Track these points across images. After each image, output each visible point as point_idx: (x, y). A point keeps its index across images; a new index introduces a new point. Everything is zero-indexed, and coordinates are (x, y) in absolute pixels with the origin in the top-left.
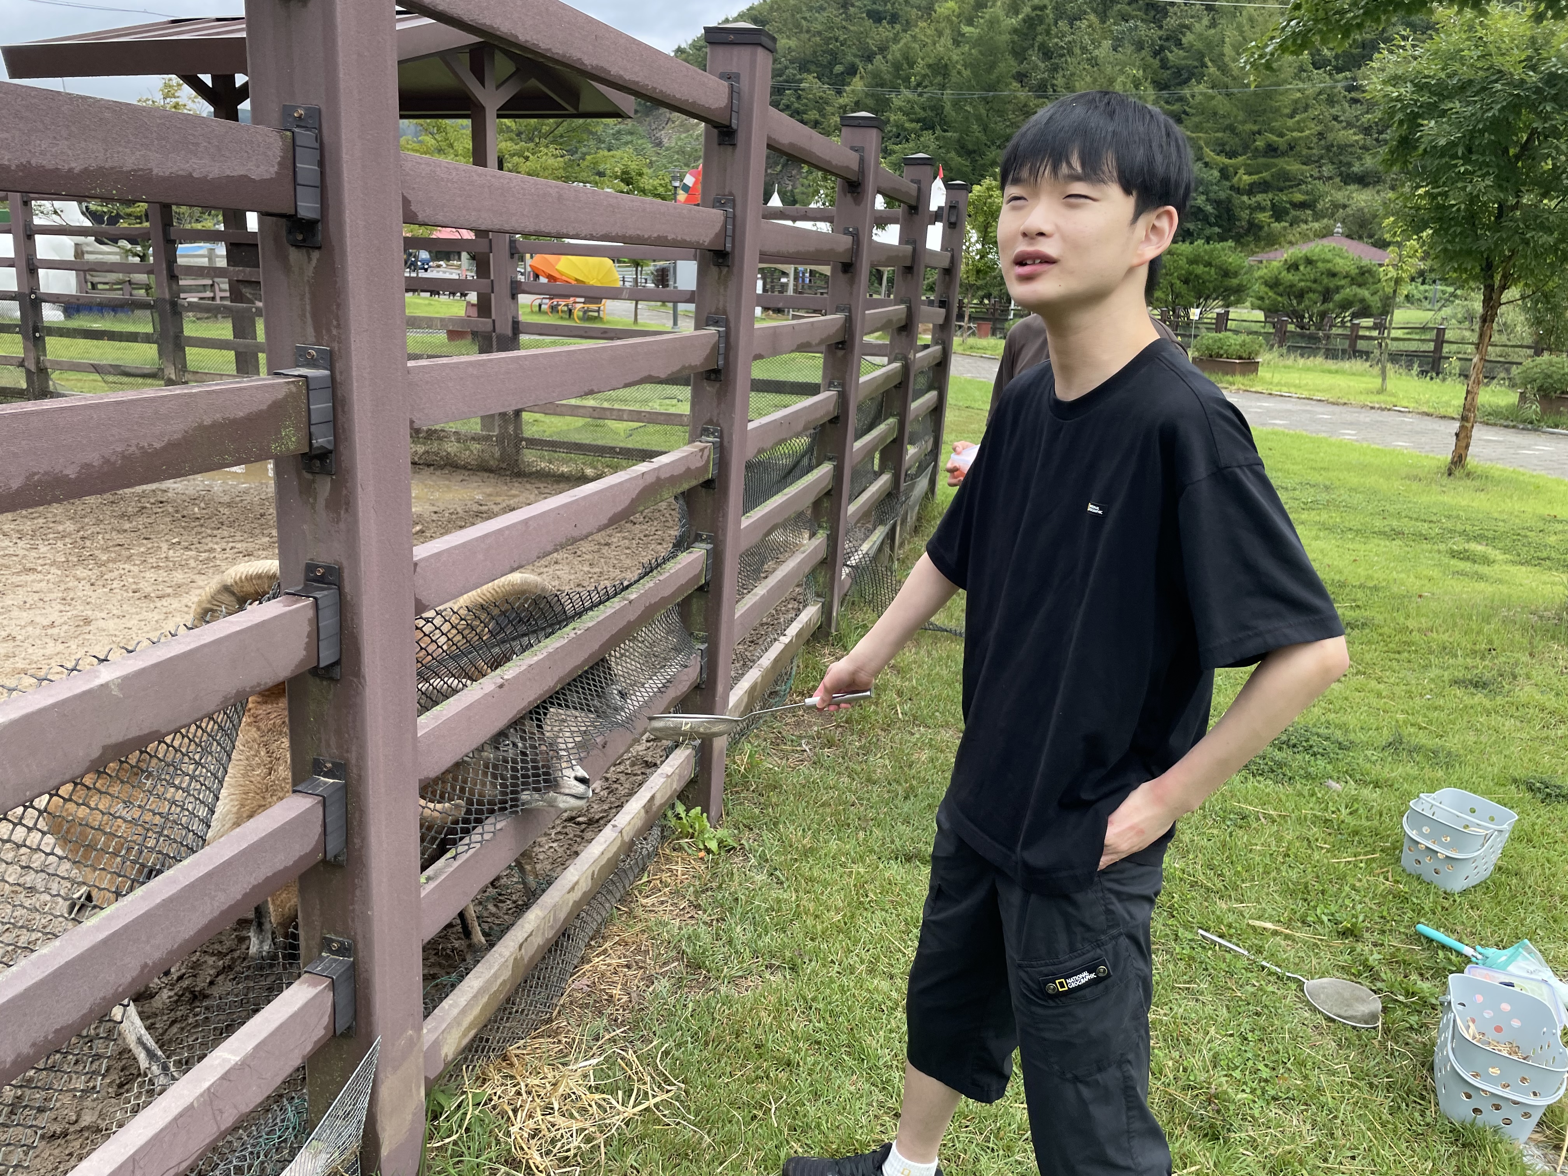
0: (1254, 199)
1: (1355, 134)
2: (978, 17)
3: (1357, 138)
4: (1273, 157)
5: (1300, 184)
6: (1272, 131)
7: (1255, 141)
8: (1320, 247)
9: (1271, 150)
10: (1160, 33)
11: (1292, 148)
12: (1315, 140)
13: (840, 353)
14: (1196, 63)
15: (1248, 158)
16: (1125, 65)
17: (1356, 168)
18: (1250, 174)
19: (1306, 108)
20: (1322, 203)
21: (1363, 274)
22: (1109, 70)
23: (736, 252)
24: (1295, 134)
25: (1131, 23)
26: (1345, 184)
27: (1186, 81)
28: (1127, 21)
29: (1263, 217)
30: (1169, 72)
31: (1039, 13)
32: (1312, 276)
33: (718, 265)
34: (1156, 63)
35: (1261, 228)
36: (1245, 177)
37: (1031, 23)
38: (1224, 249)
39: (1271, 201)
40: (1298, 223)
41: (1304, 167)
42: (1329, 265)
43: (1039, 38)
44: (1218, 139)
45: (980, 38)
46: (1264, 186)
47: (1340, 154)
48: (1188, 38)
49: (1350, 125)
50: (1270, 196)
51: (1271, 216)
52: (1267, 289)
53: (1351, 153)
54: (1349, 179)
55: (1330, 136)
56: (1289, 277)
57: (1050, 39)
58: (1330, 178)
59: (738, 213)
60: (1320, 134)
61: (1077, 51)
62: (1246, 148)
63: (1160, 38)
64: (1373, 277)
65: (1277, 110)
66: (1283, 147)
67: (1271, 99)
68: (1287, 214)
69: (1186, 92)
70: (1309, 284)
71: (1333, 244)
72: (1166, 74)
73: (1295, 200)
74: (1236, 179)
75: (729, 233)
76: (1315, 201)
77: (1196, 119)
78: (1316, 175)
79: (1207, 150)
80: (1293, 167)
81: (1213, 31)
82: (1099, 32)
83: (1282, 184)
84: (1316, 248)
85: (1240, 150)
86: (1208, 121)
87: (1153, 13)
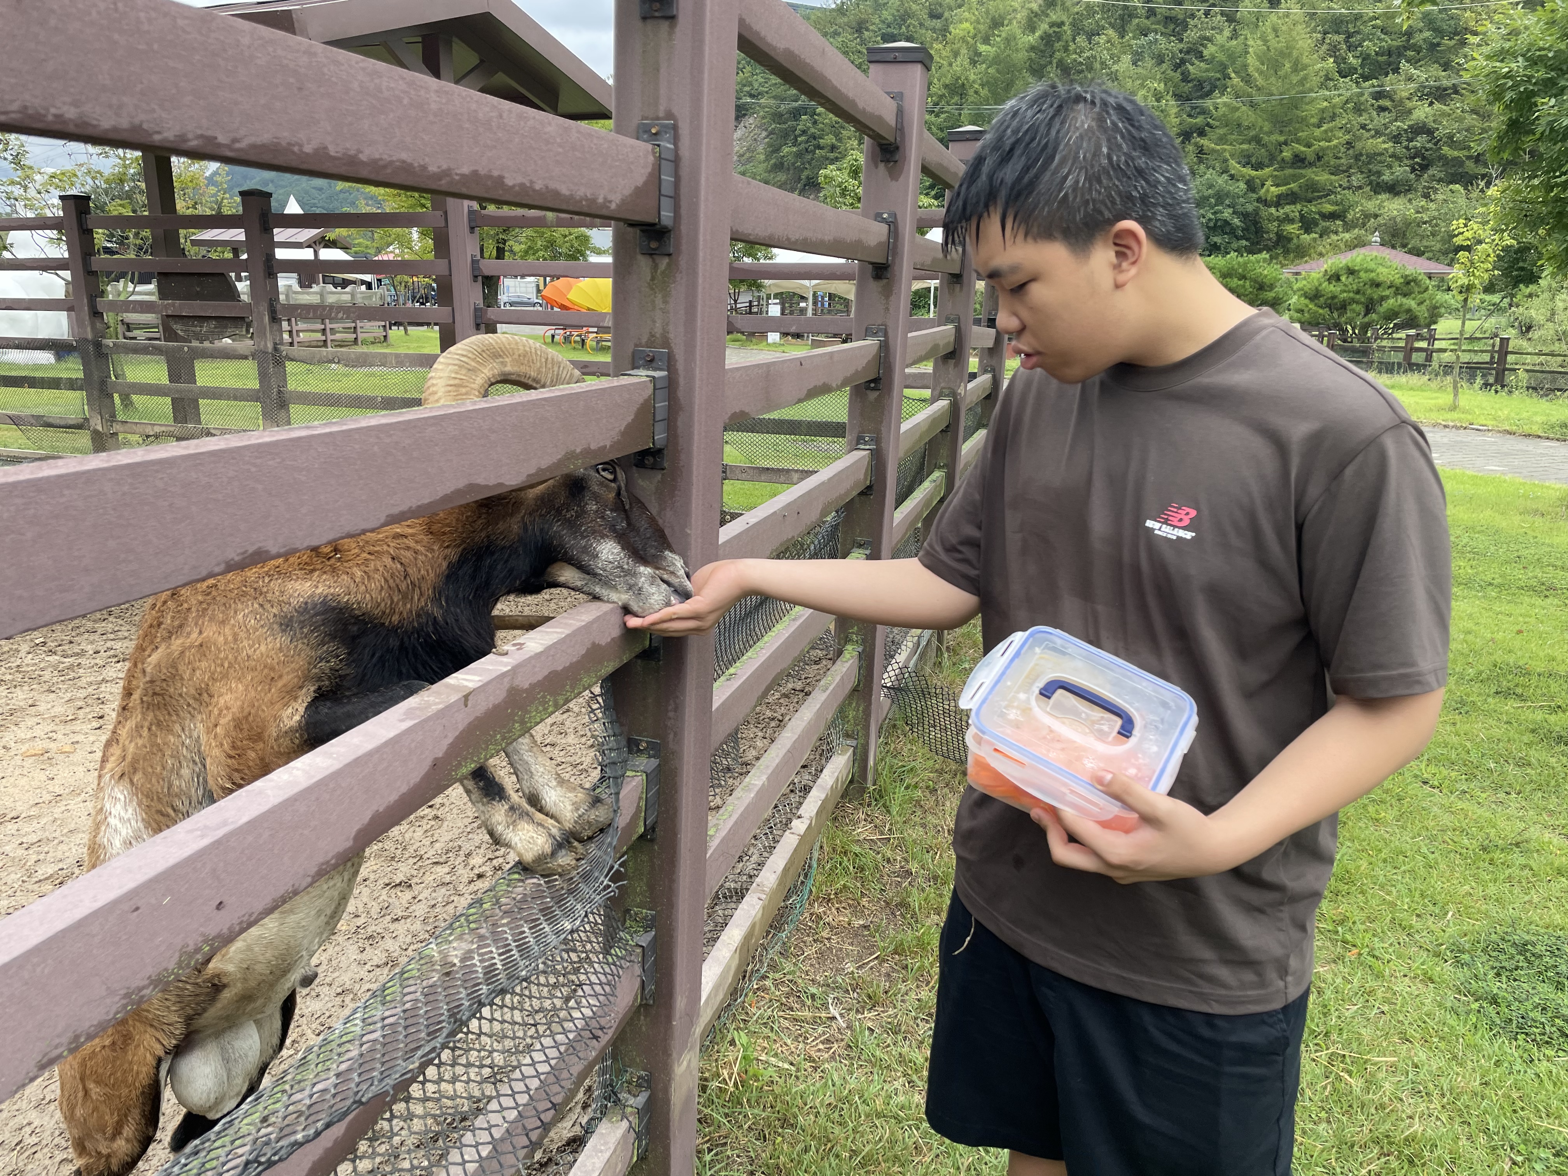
0: (1282, 211)
1: (1384, 142)
2: (994, 35)
3: (1386, 146)
4: (1300, 168)
5: (1328, 195)
6: (1298, 141)
7: (1281, 152)
8: (1361, 257)
9: (1299, 161)
10: (1181, 46)
11: (1319, 158)
12: (1343, 150)
13: (873, 395)
14: (1218, 75)
15: (1275, 170)
16: (1145, 79)
17: (1387, 177)
18: (1277, 185)
19: (1333, 118)
20: (1352, 213)
21: (1408, 283)
22: (1129, 84)
23: (684, 229)
24: (1322, 144)
25: (1151, 36)
26: (1375, 193)
27: (1208, 94)
28: (1146, 35)
29: (1292, 229)
30: (1190, 85)
31: (1057, 30)
32: (1355, 287)
33: (651, 254)
34: (1177, 76)
35: (1290, 240)
36: (1273, 189)
37: (1048, 40)
38: (1258, 262)
39: (1300, 212)
40: (1328, 234)
41: (1333, 177)
42: (1373, 275)
43: (1058, 55)
44: (1242, 151)
45: (997, 56)
46: (1292, 198)
47: (1369, 163)
48: (1209, 50)
49: (1378, 133)
50: (1299, 207)
51: (1300, 228)
52: (1307, 301)
53: (1380, 162)
54: (1379, 188)
55: (1359, 145)
56: (1331, 288)
57: (1068, 56)
58: (1360, 188)
59: (685, 152)
60: (1348, 143)
61: (1097, 66)
62: (1272, 158)
63: (1181, 51)
64: (1419, 286)
65: (1303, 120)
66: (1311, 157)
67: (1297, 108)
68: (1317, 225)
69: (1208, 103)
70: (1351, 295)
71: (1375, 253)
72: (1187, 88)
73: (1324, 211)
74: (1263, 190)
75: (667, 189)
76: (1345, 211)
77: (1221, 131)
78: (1345, 184)
79: (1233, 163)
80: (1322, 177)
81: (1234, 42)
82: (1119, 46)
83: (1310, 195)
84: (1357, 257)
85: (1267, 161)
86: (1232, 134)
87: (1172, 26)
